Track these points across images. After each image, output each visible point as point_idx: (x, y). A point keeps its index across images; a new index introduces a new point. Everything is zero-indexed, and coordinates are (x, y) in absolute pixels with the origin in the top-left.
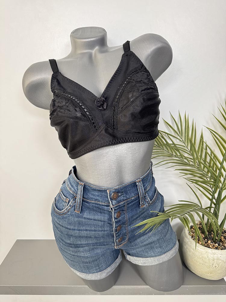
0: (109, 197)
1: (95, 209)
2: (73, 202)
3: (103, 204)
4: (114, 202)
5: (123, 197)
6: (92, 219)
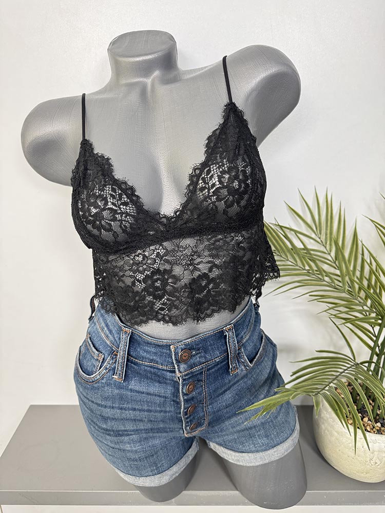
0: (173, 358)
1: (149, 375)
2: (111, 362)
3: (165, 368)
4: (183, 366)
5: (199, 358)
6: (143, 393)
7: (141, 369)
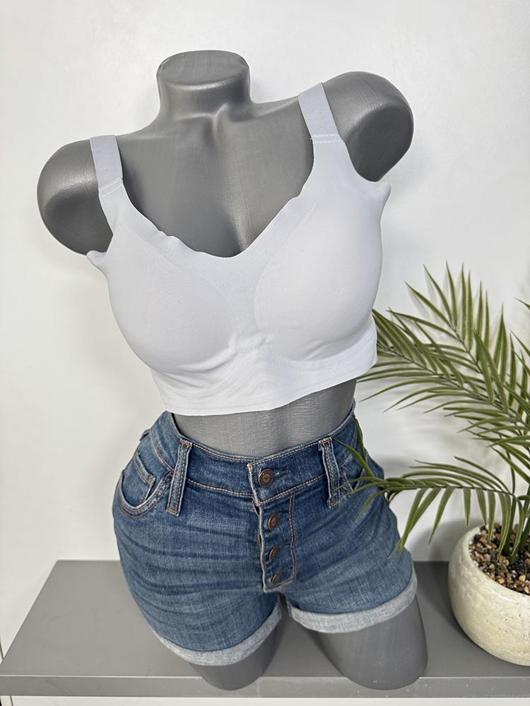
0: (251, 480)
1: (215, 505)
4: (263, 492)
6: (207, 531)
7: (204, 497)
